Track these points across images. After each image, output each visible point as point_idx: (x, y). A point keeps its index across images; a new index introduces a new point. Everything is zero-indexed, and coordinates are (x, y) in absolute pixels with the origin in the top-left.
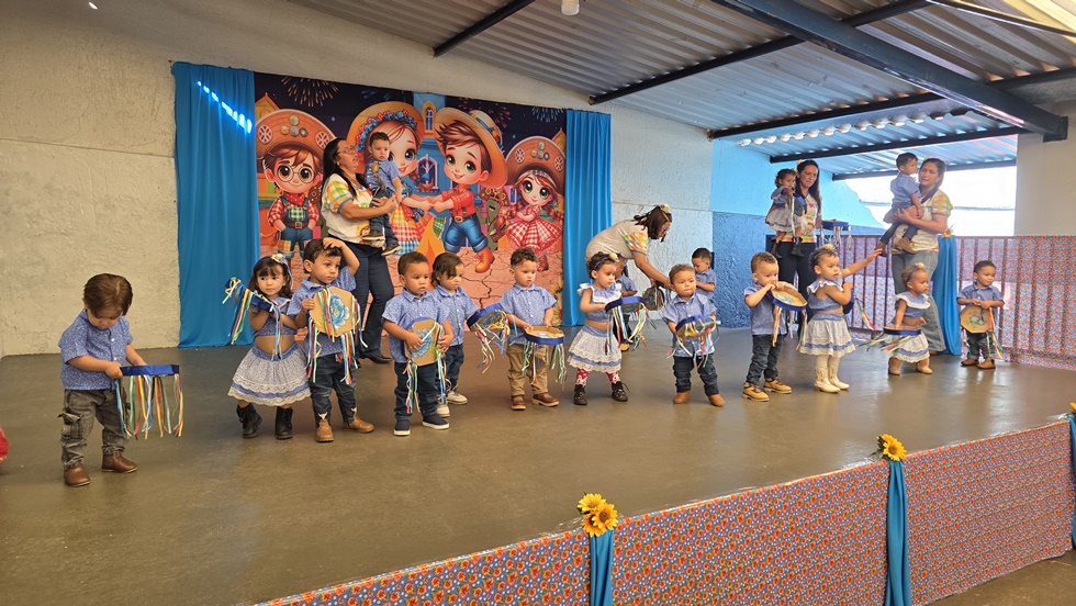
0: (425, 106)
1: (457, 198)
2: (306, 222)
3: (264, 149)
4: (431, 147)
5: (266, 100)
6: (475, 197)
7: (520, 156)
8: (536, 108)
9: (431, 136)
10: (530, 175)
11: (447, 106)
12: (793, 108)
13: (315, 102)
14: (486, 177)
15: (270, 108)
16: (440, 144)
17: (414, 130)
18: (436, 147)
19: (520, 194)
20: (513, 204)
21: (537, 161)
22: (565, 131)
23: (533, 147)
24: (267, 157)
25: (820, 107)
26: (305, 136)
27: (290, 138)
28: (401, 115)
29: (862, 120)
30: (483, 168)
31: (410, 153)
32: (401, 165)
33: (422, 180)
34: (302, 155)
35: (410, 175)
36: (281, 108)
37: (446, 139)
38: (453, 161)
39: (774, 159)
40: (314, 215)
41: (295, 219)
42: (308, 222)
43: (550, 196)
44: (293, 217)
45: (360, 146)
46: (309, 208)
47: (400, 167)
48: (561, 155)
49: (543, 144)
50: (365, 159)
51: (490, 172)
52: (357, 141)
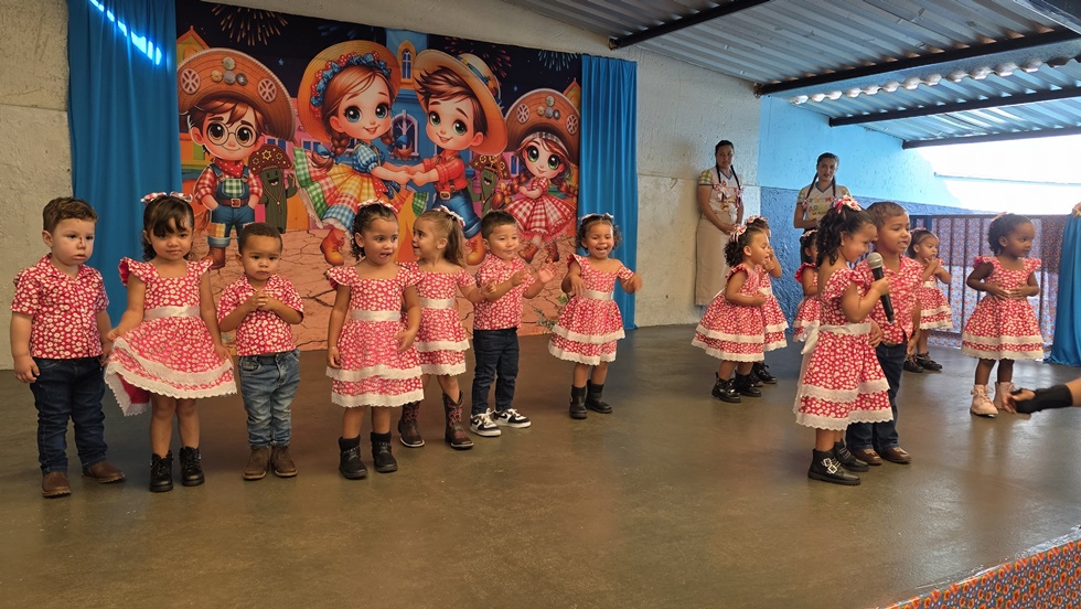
0: (401, 48)
1: (442, 168)
2: (245, 198)
3: (189, 101)
4: (408, 100)
5: (191, 35)
6: (466, 166)
7: (523, 113)
8: (543, 51)
9: (409, 85)
10: (536, 139)
11: (430, 47)
12: (870, 54)
13: (256, 39)
14: (480, 141)
15: (197, 47)
16: (421, 97)
17: (387, 78)
19: (523, 162)
20: (513, 176)
21: (544, 120)
22: (580, 84)
23: (539, 103)
24: (192, 111)
25: (905, 51)
26: (243, 85)
27: (223, 87)
28: (370, 58)
29: (956, 69)
30: (476, 129)
31: (382, 109)
32: (369, 125)
33: (398, 144)
34: (239, 109)
35: (383, 138)
36: (211, 47)
37: (428, 91)
38: (437, 120)
39: (834, 122)
40: (256, 189)
41: (231, 194)
42: (248, 198)
43: (561, 166)
44: (228, 191)
45: (316, 98)
46: (250, 179)
47: (368, 126)
48: (575, 113)
49: (552, 99)
50: (323, 116)
51: (484, 134)
52: (314, 92)
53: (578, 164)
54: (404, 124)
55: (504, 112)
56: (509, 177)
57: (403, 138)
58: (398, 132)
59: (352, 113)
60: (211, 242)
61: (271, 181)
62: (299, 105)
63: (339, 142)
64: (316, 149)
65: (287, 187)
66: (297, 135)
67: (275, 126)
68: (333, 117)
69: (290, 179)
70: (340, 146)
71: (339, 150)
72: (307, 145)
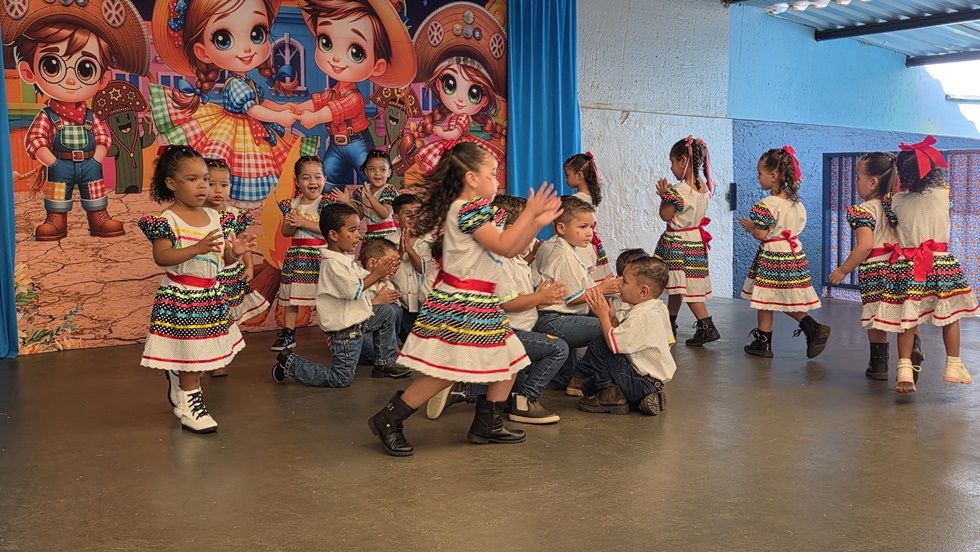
1: (336, 105)
2: (90, 150)
4: (292, 21)
6: (366, 101)
7: (435, 34)
9: (291, 1)
10: (452, 66)
14: (383, 69)
16: (307, 16)
18: (301, 22)
19: (437, 96)
21: (462, 41)
23: (455, 19)
24: (20, 41)
26: (82, 6)
30: (377, 56)
31: (258, 32)
32: (242, 53)
33: (279, 76)
34: (79, 37)
35: (261, 69)
37: (316, 8)
38: (328, 44)
39: (821, 35)
40: (103, 137)
41: (72, 145)
42: (94, 149)
43: (485, 99)
44: (68, 141)
45: (175, 20)
46: (96, 126)
47: (242, 55)
48: (500, 32)
49: (471, 14)
50: (185, 43)
51: (388, 61)
52: (173, 13)
53: (506, 96)
54: (287, 51)
55: (412, 32)
56: (420, 115)
57: (286, 69)
58: (279, 61)
59: (220, 38)
60: (48, 206)
61: (121, 128)
62: (155, 31)
63: (206, 74)
64: (177, 86)
65: (142, 134)
66: (153, 69)
67: (124, 57)
68: (198, 44)
69: (146, 124)
70: (207, 81)
71: (206, 85)
72: (165, 80)
